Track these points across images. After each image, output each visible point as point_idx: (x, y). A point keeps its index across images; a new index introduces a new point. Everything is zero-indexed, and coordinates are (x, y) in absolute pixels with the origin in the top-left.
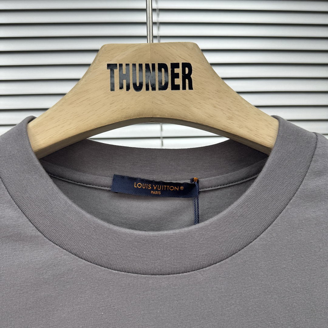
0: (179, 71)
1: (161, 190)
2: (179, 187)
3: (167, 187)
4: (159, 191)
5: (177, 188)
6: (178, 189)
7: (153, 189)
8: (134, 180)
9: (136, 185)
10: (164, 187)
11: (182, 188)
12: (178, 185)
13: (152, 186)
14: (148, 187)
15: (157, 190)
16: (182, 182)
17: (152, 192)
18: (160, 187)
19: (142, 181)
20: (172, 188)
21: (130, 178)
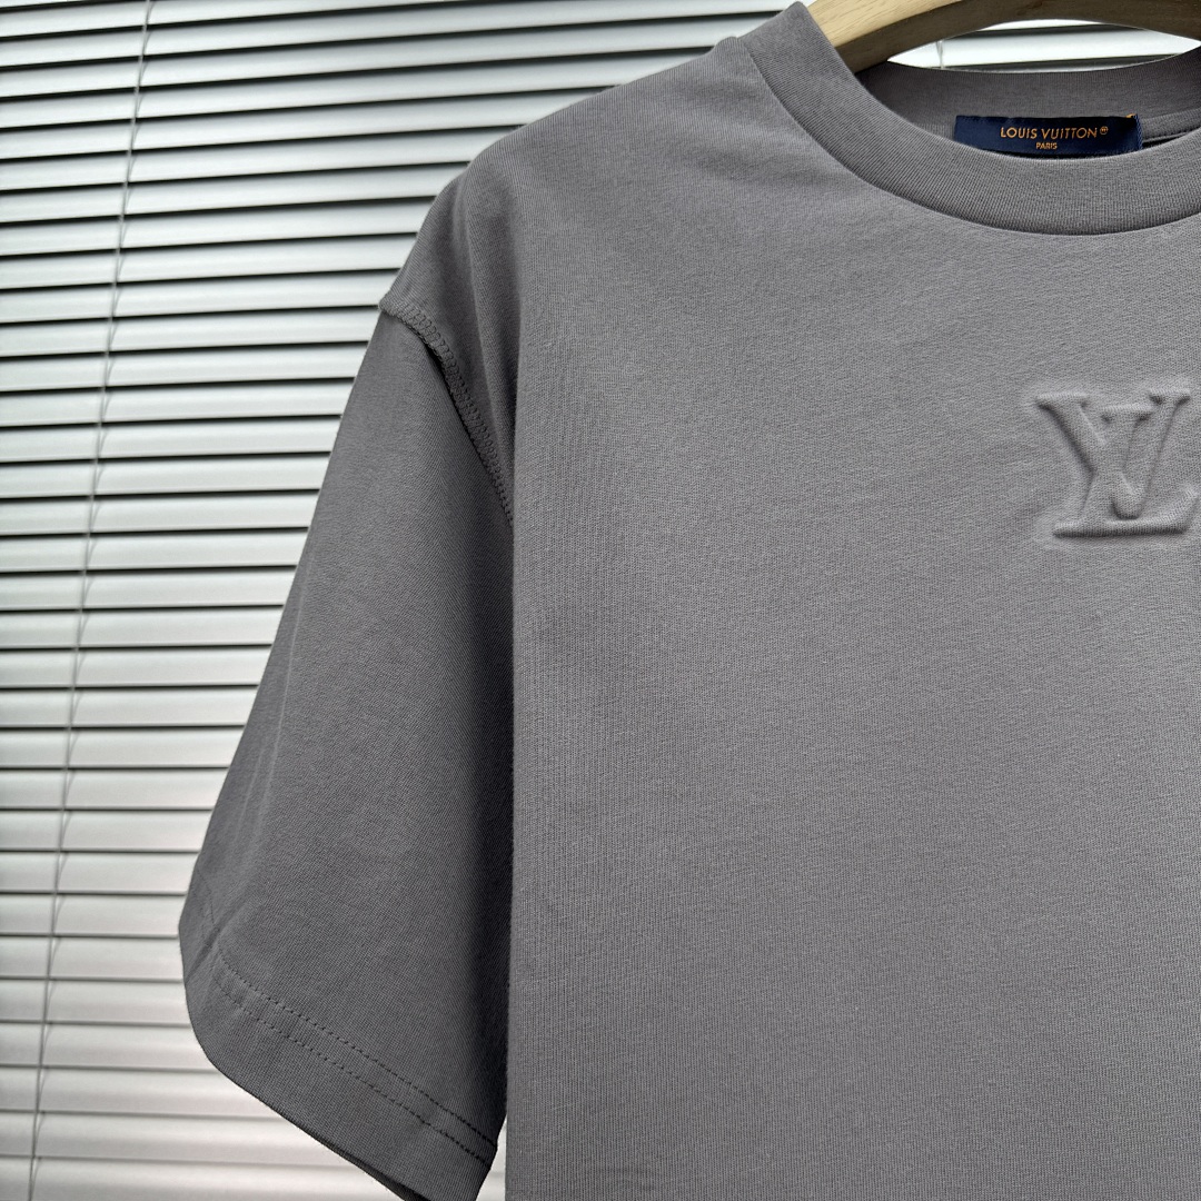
1: (1058, 140)
2: (1098, 130)
3: (1070, 132)
4: (1054, 141)
5: (1094, 131)
6: (1095, 134)
7: (1040, 138)
8: (1001, 121)
9: (1005, 133)
10: (1065, 131)
11: (1104, 129)
12: (1095, 122)
13: (1039, 133)
14: (1030, 134)
15: (1049, 139)
16: (1106, 114)
17: (1038, 144)
18: (1056, 133)
19: (1019, 122)
20: (1082, 133)
21: (992, 120)
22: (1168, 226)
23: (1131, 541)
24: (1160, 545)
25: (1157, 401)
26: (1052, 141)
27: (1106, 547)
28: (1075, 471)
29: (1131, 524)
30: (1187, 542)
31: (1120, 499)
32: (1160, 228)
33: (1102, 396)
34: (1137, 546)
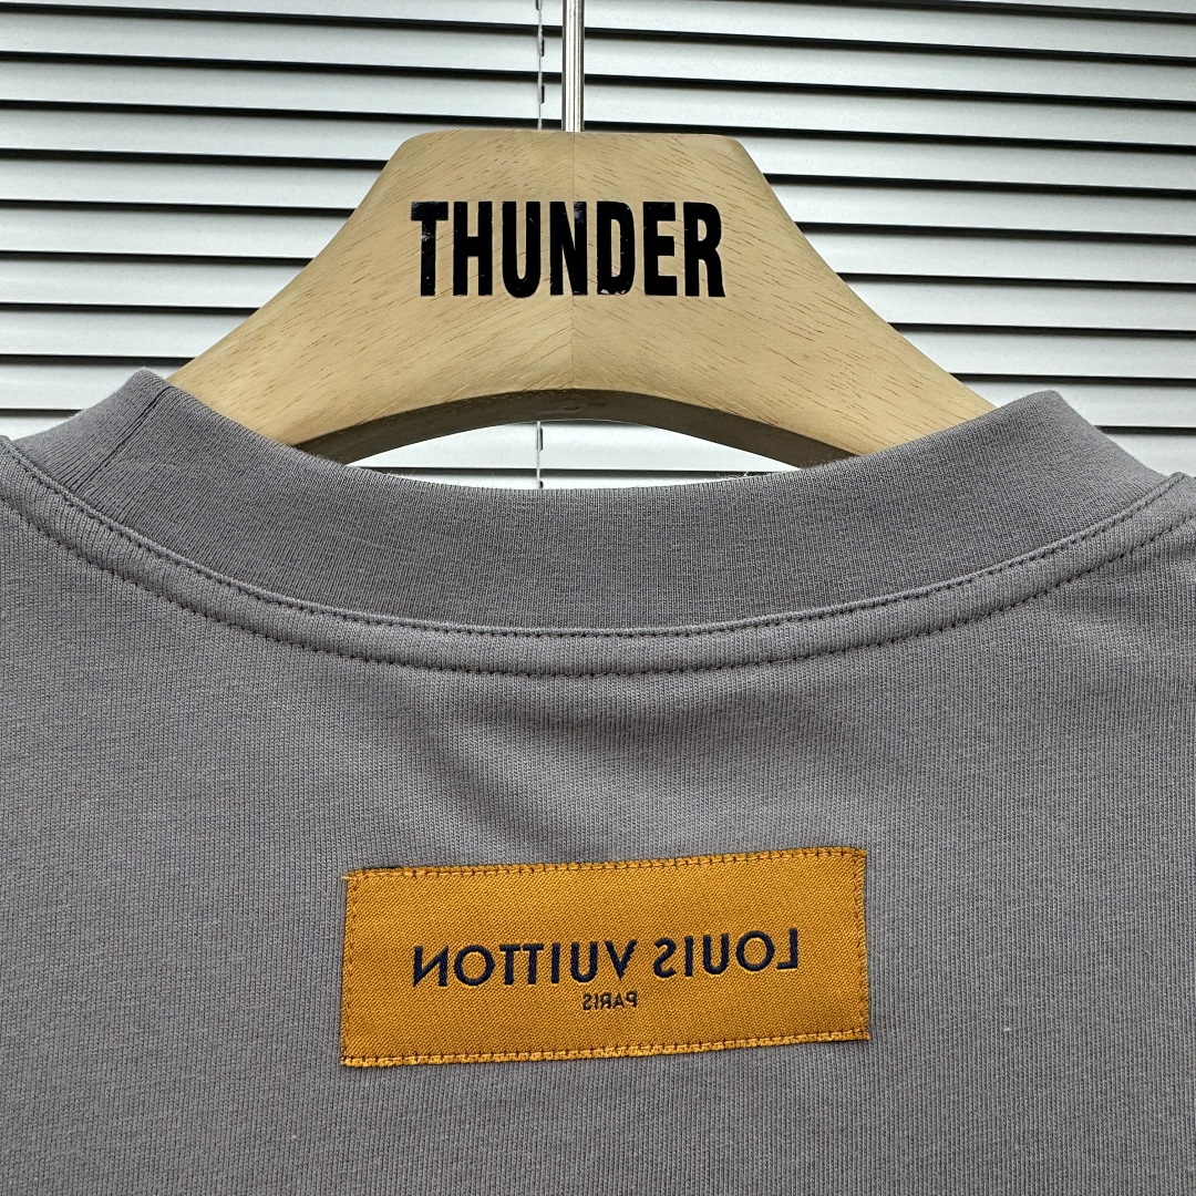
0: (672, 229)
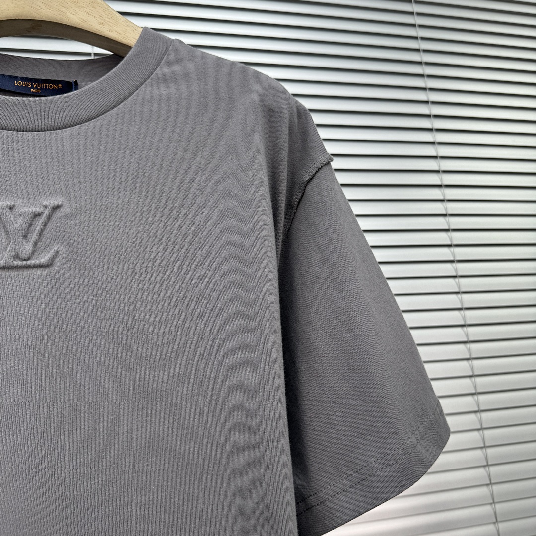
1: (40, 89)
2: (58, 86)
3: (46, 86)
4: (39, 89)
6: (56, 87)
7: (32, 87)
8: (16, 78)
9: (17, 84)
10: (43, 85)
11: (60, 86)
12: (56, 82)
13: (32, 84)
14: (28, 85)
15: (36, 88)
16: (60, 79)
17: (32, 90)
18: (40, 85)
19: (23, 79)
20: (51, 86)
21: (11, 77)
22: (63, 130)
23: (25, 271)
24: (38, 272)
25: (45, 207)
26: (38, 89)
27: (13, 273)
28: (4, 238)
29: (24, 263)
30: (51, 271)
31: (20, 252)
32: (60, 131)
33: (22, 204)
34: (27, 273)
